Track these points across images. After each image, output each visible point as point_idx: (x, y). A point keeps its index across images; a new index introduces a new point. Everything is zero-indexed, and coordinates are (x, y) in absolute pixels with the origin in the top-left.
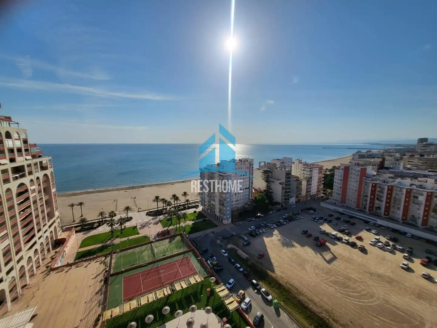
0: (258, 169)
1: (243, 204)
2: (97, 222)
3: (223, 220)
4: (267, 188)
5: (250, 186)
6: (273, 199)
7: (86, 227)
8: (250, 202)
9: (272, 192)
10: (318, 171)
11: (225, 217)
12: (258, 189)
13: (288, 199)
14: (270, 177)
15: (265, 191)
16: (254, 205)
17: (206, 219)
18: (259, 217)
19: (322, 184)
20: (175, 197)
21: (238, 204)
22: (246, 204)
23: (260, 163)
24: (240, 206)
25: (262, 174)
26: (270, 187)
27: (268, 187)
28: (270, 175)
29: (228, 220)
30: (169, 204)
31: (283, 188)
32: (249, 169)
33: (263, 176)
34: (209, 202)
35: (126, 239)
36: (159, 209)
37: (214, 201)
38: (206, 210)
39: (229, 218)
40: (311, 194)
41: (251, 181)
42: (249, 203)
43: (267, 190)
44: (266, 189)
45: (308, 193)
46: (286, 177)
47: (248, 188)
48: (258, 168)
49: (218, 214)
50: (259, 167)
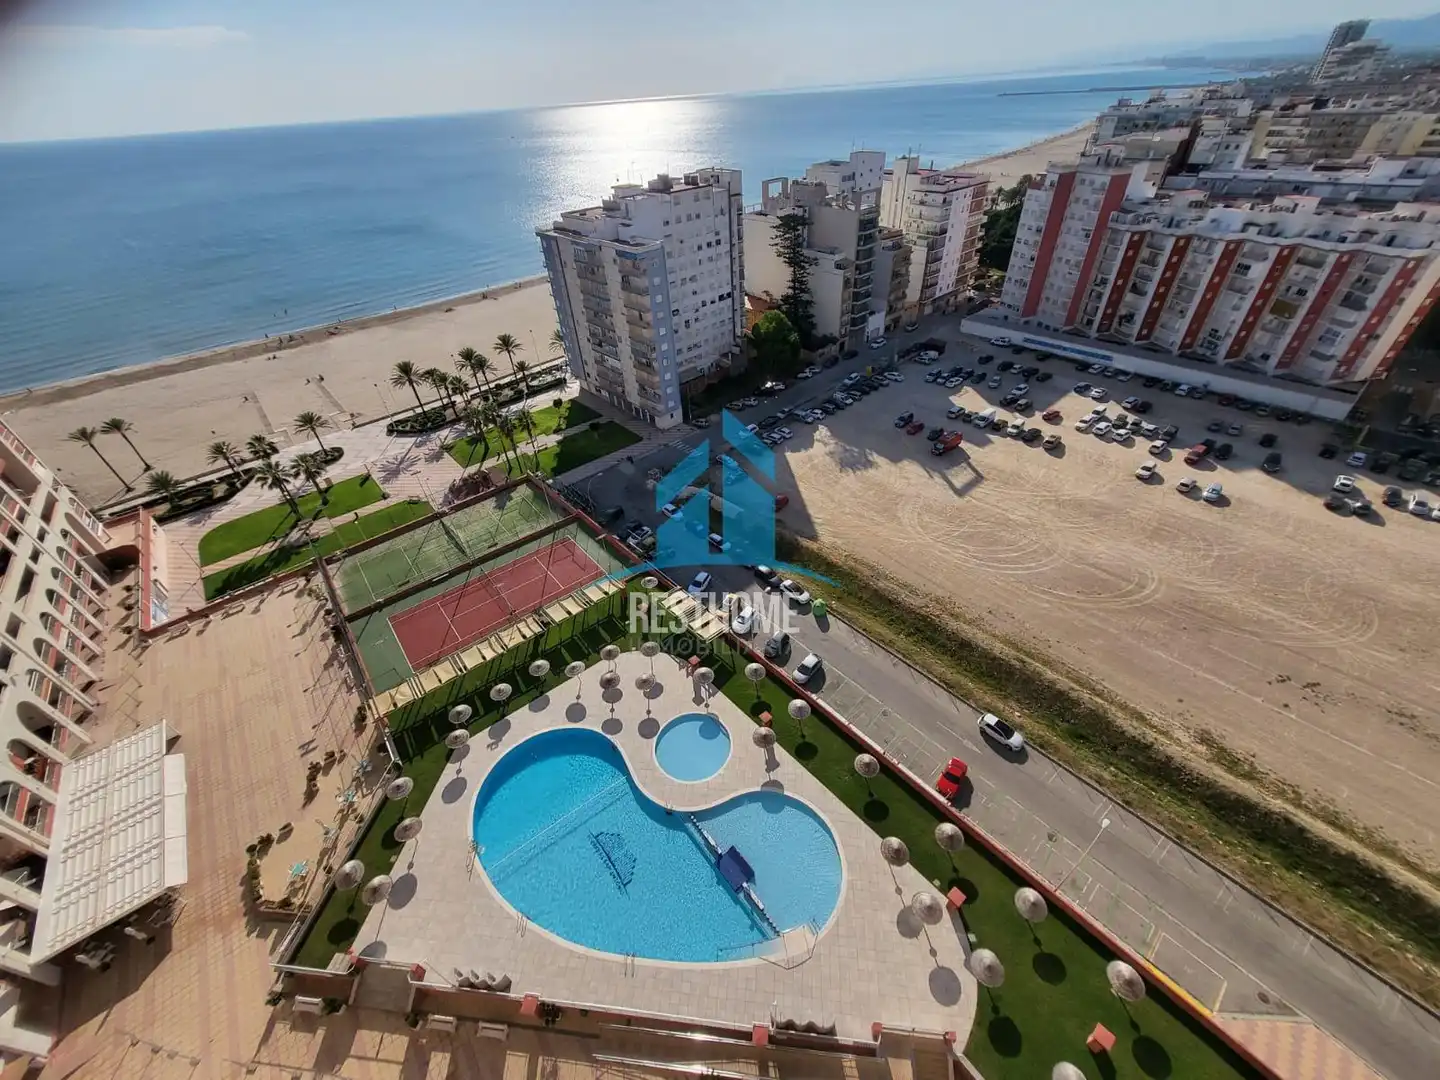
0: (760, 214)
1: (717, 357)
2: (221, 480)
3: (657, 419)
4: (794, 288)
5: (734, 287)
6: (814, 326)
7: (189, 501)
8: (737, 346)
9: (809, 303)
10: (968, 201)
11: (660, 407)
12: (764, 297)
13: (864, 320)
14: (805, 244)
15: (786, 299)
16: (754, 353)
17: (602, 421)
18: (771, 392)
19: (977, 251)
20: (474, 360)
21: (699, 357)
22: (725, 355)
23: (766, 185)
24: (704, 364)
25: (775, 232)
26: (802, 283)
27: (799, 284)
28: (805, 235)
29: (672, 416)
30: (459, 387)
31: (847, 282)
32: (727, 215)
33: (778, 241)
34: (600, 362)
35: (350, 516)
36: (426, 408)
37: (616, 356)
38: (593, 391)
39: (674, 409)
40: (938, 294)
41: (736, 268)
42: (736, 350)
43: (794, 297)
44: (791, 291)
45: (928, 292)
46: (860, 238)
47: (729, 295)
48: (758, 208)
49: (634, 398)
50: (765, 204)
